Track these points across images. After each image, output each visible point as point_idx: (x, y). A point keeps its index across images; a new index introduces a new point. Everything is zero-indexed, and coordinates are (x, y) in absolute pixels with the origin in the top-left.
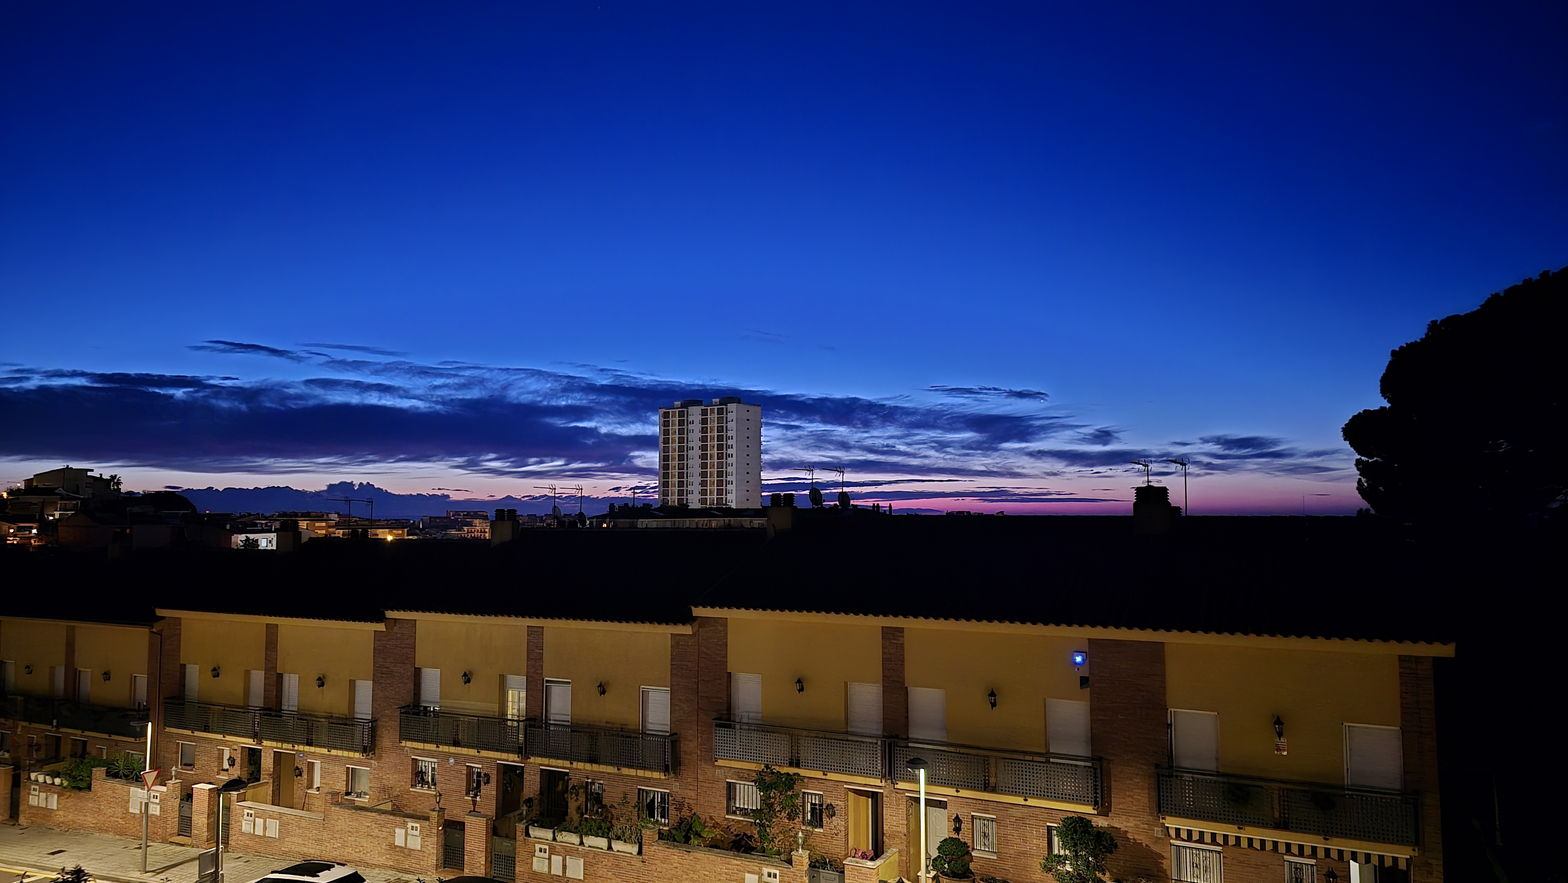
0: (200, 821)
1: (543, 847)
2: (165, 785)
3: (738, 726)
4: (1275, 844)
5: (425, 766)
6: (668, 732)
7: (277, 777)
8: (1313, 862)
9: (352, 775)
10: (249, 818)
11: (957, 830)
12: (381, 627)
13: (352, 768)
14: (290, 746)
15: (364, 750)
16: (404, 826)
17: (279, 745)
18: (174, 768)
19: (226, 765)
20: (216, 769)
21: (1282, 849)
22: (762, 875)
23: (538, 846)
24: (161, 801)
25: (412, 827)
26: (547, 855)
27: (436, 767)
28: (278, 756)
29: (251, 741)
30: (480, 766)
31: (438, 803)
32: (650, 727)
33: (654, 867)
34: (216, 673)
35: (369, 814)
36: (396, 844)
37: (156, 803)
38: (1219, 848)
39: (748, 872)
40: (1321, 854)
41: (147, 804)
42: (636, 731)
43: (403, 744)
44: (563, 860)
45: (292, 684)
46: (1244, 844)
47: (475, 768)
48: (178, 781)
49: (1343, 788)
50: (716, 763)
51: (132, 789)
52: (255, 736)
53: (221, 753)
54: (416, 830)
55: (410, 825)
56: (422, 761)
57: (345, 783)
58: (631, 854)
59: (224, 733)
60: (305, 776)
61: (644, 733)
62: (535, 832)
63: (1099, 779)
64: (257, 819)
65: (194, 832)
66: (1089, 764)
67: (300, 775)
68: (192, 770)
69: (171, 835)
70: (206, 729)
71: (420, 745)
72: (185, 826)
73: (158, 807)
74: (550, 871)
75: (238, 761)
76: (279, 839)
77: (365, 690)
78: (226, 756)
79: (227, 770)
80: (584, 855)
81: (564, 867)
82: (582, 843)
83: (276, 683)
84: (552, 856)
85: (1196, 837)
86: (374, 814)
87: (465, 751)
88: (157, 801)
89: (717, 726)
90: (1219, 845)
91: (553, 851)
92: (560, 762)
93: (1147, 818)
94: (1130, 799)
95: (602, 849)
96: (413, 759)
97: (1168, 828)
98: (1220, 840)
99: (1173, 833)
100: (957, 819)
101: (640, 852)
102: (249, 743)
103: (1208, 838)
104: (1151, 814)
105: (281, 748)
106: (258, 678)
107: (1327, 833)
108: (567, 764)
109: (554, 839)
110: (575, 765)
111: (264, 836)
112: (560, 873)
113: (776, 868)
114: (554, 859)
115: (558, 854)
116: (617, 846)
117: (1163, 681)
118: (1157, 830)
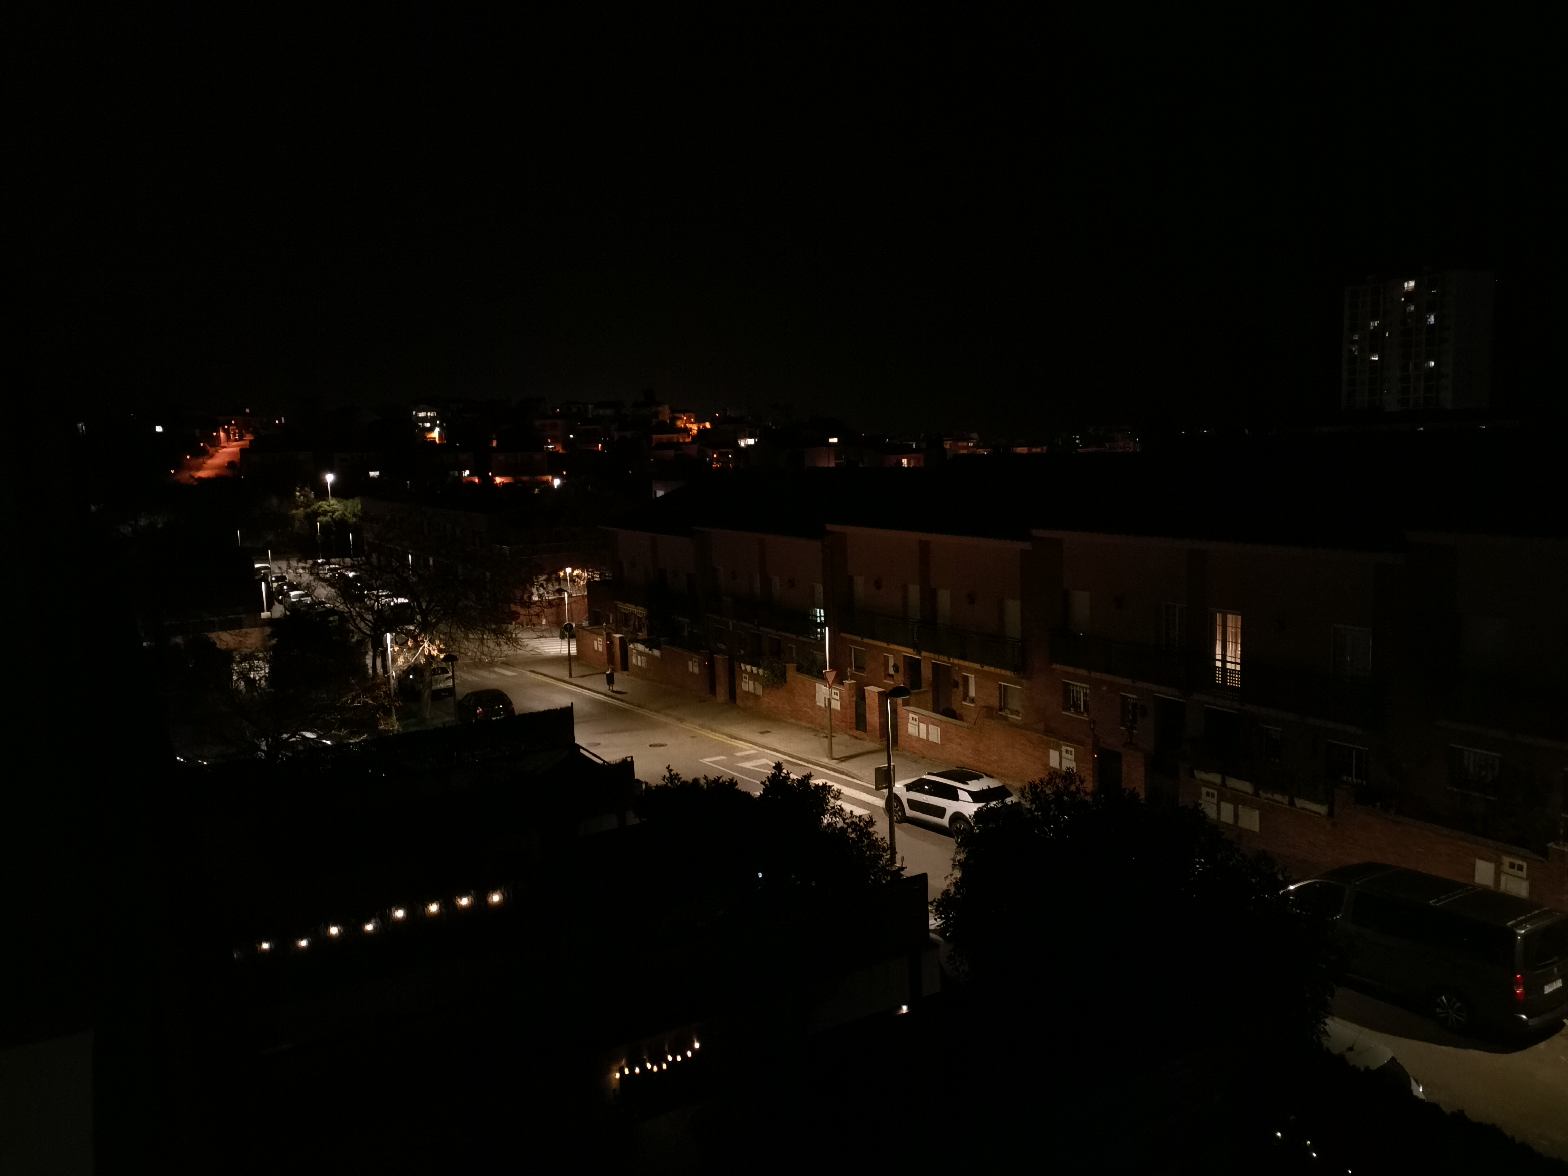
0: (873, 718)
1: (1211, 791)
2: (842, 684)
5: (1077, 691)
6: (1367, 679)
7: (936, 686)
9: (1004, 693)
10: (914, 722)
12: (1026, 546)
13: (1004, 685)
14: (946, 659)
15: (1015, 669)
16: (1058, 748)
17: (937, 657)
18: (849, 669)
19: (891, 672)
20: (883, 674)
22: (1502, 864)
23: (1204, 790)
24: (840, 697)
25: (1067, 751)
26: (1215, 800)
27: (1088, 692)
28: (936, 667)
29: (910, 650)
30: (1135, 697)
31: (1093, 730)
32: (1344, 671)
33: (1348, 833)
34: (878, 585)
35: (1024, 732)
36: (1051, 765)
37: (837, 700)
39: (1481, 858)
41: (829, 700)
43: (1054, 666)
44: (1235, 808)
45: (944, 597)
47: (1131, 698)
48: (853, 681)
50: (1436, 723)
51: (817, 685)
52: (914, 646)
53: (886, 660)
54: (1071, 754)
55: (1064, 748)
56: (1074, 685)
57: (998, 699)
58: (1320, 814)
59: (889, 642)
60: (961, 688)
61: (1337, 679)
62: (1200, 775)
64: (921, 724)
65: (868, 728)
67: (956, 685)
68: (863, 673)
69: (851, 729)
70: (874, 637)
71: (1070, 669)
72: (860, 722)
73: (839, 703)
74: (1219, 818)
75: (901, 669)
76: (942, 744)
77: (1013, 608)
78: (891, 663)
79: (892, 676)
80: (1261, 808)
81: (1236, 816)
82: (1257, 794)
83: (929, 596)
84: (1222, 803)
86: (1029, 733)
87: (1118, 680)
88: (838, 698)
91: (1222, 798)
92: (1228, 703)
95: (1282, 803)
96: (1064, 682)
101: (1331, 814)
102: (909, 652)
105: (939, 660)
106: (914, 591)
108: (1237, 705)
109: (1224, 784)
110: (1247, 707)
111: (928, 740)
112: (1231, 821)
113: (1523, 858)
114: (1224, 805)
115: (1228, 801)
116: (1299, 803)
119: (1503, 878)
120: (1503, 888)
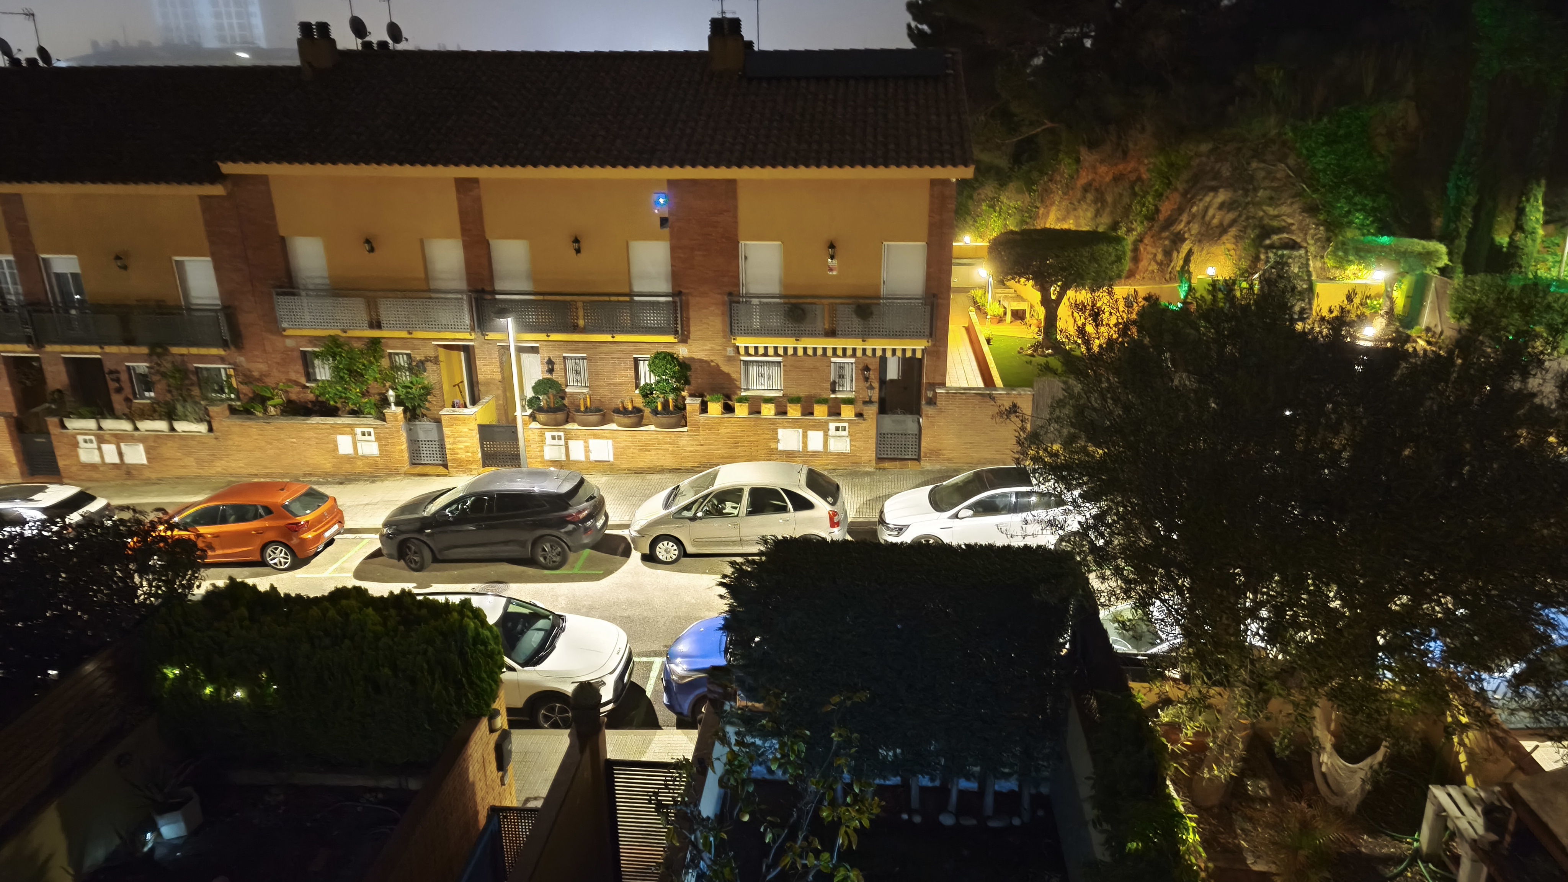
1: (87, 437)
3: (303, 293)
4: (825, 349)
6: (218, 305)
8: (853, 360)
11: (551, 371)
21: (830, 353)
22: (356, 434)
23: (80, 438)
26: (95, 445)
32: (195, 301)
33: (230, 442)
38: (780, 359)
39: (340, 434)
40: (859, 353)
42: (179, 307)
44: (117, 448)
46: (800, 352)
49: (879, 298)
50: (285, 333)
58: (200, 432)
61: (189, 309)
62: (73, 424)
63: (679, 312)
66: (670, 299)
74: (103, 460)
80: (143, 440)
81: (120, 454)
82: (136, 429)
84: (103, 446)
85: (761, 351)
89: (278, 294)
90: (779, 356)
91: (101, 440)
92: (86, 348)
93: (720, 340)
94: (705, 326)
95: (163, 431)
97: (738, 347)
98: (781, 352)
99: (742, 351)
100: (550, 362)
101: (211, 430)
103: (771, 352)
104: (724, 337)
107: (864, 336)
108: (96, 349)
109: (100, 428)
110: (108, 349)
112: (117, 460)
113: (369, 426)
114: (105, 447)
115: (109, 442)
116: (181, 426)
117: (735, 217)
118: (728, 349)
119: (359, 444)
120: (360, 452)
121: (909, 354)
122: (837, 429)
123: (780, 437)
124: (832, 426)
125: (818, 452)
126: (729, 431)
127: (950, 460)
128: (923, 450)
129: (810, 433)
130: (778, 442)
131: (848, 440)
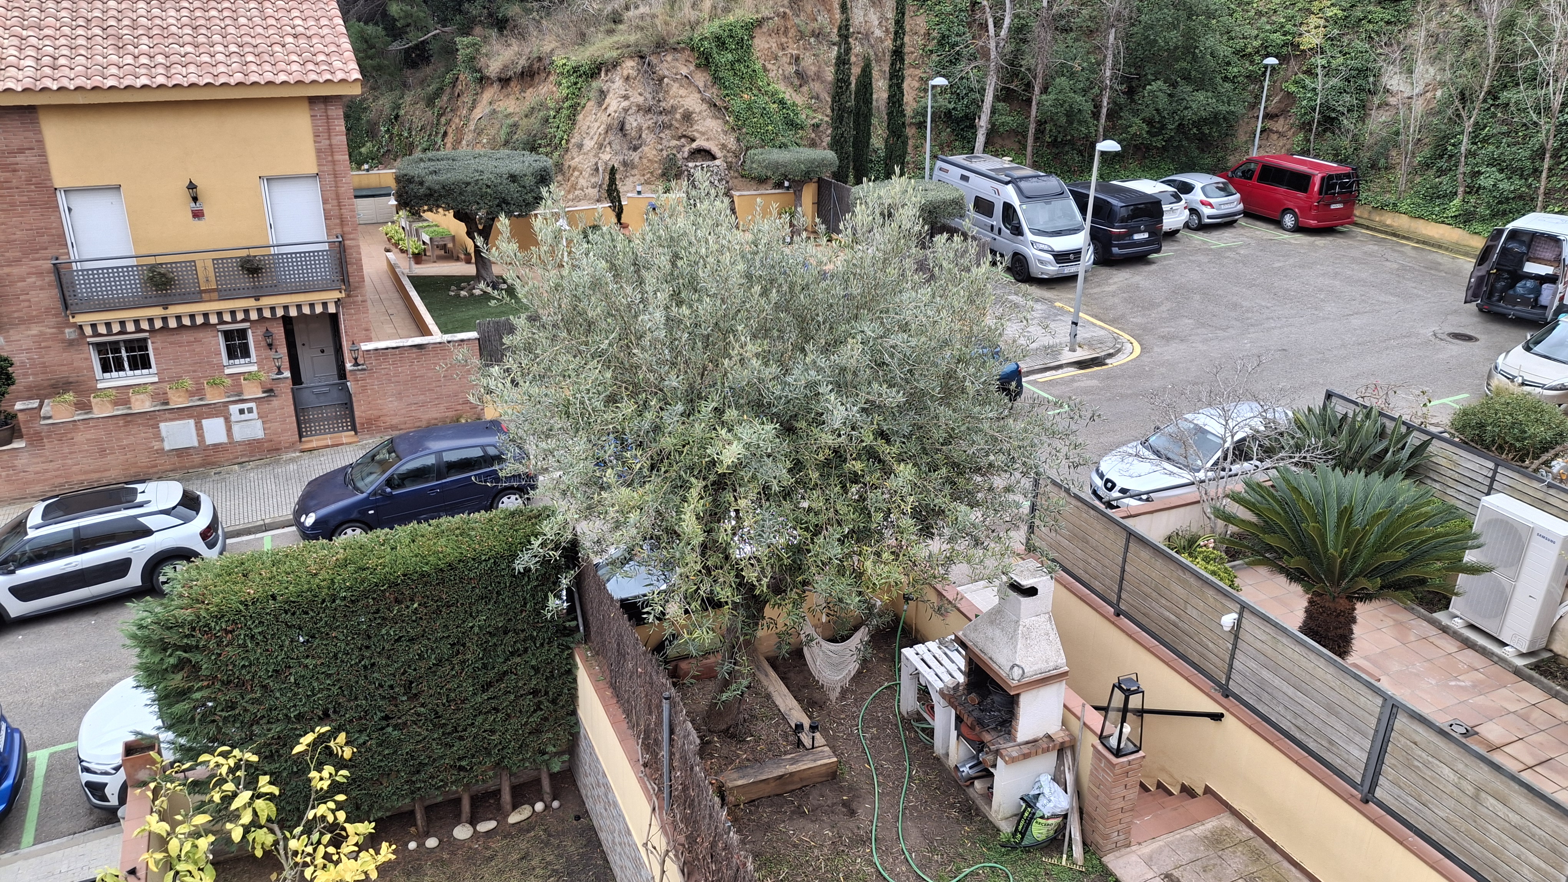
4: (206, 316)
8: (246, 325)
21: (213, 320)
38: (146, 335)
40: (254, 316)
46: (172, 323)
85: (116, 328)
90: (144, 331)
93: (52, 321)
94: (26, 304)
97: (81, 326)
98: (145, 325)
99: (88, 331)
103: (130, 327)
104: (56, 315)
107: (257, 293)
117: (43, 155)
118: (67, 331)
121: (319, 309)
122: (242, 412)
123: (164, 433)
124: (234, 409)
125: (221, 444)
126: (88, 436)
127: (393, 427)
128: (357, 420)
129: (205, 422)
130: (162, 440)
131: (259, 422)
